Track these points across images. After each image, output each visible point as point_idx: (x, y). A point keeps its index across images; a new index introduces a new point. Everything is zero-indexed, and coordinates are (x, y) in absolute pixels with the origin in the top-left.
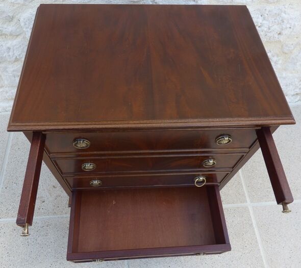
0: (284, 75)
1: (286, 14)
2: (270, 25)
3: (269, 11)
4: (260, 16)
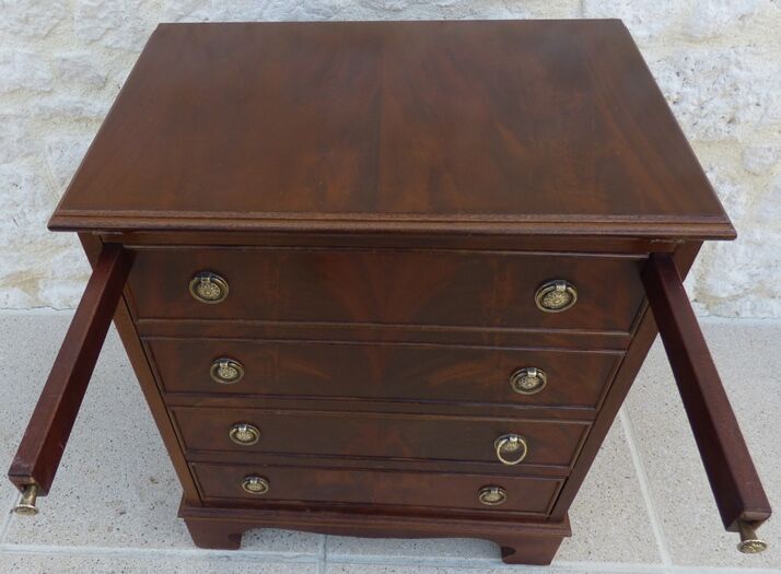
0: (758, 236)
1: (741, 68)
2: (704, 98)
3: (697, 63)
4: (674, 75)
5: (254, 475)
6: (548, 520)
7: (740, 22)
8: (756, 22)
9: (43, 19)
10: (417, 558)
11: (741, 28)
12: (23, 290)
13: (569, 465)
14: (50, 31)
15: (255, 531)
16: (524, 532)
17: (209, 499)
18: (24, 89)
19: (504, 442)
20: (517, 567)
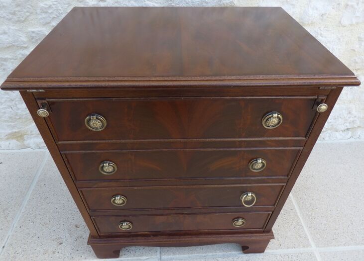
5: (125, 221)
6: (263, 232)
7: (321, 17)
8: (327, 17)
9: (22, 13)
10: (204, 255)
11: (322, 20)
12: (17, 140)
13: (274, 205)
14: (26, 18)
15: (127, 248)
16: (253, 238)
17: (102, 234)
18: (14, 46)
19: (245, 196)
20: (249, 255)
